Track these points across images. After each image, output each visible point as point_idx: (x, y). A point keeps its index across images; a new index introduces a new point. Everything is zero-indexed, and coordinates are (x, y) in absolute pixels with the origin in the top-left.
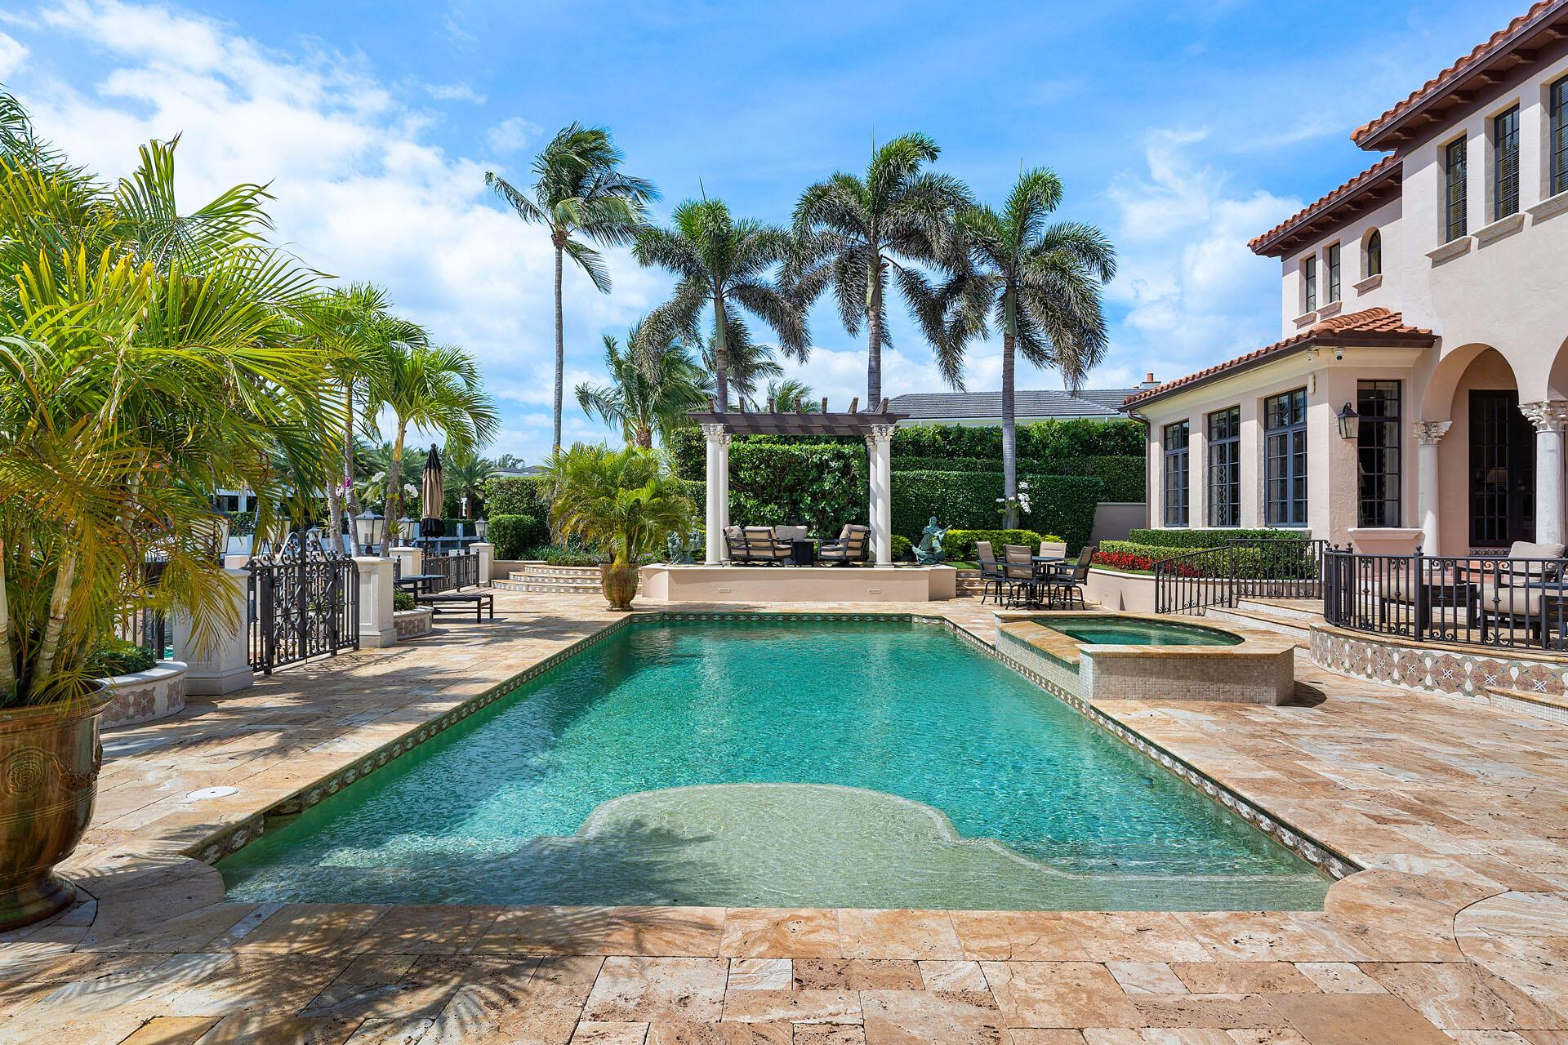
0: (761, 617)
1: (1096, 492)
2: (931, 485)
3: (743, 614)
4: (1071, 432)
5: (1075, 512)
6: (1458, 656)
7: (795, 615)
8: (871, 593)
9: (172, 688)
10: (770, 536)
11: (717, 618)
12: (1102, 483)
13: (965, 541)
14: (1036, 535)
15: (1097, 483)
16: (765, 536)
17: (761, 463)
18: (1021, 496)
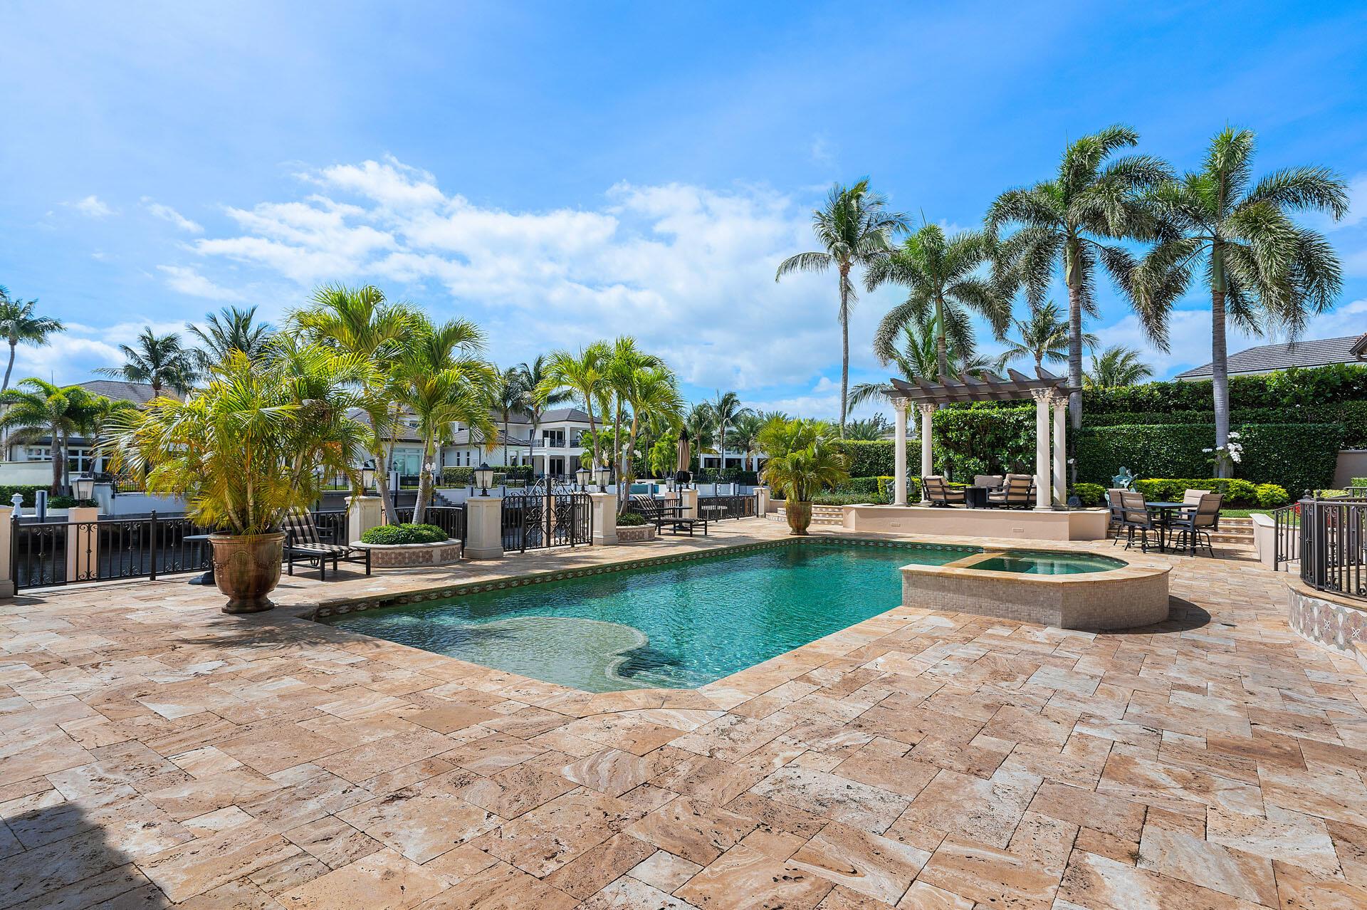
0: (895, 544)
1: (1335, 439)
2: (1133, 438)
3: (883, 541)
4: (1317, 379)
5: (1306, 460)
6: (1333, 607)
7: (920, 544)
8: (1015, 531)
9: (443, 552)
10: (941, 483)
11: (863, 543)
12: (1341, 430)
13: (1163, 489)
14: (1247, 483)
15: (1335, 430)
16: (937, 483)
17: (965, 425)
18: (1231, 446)
